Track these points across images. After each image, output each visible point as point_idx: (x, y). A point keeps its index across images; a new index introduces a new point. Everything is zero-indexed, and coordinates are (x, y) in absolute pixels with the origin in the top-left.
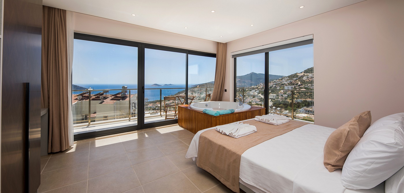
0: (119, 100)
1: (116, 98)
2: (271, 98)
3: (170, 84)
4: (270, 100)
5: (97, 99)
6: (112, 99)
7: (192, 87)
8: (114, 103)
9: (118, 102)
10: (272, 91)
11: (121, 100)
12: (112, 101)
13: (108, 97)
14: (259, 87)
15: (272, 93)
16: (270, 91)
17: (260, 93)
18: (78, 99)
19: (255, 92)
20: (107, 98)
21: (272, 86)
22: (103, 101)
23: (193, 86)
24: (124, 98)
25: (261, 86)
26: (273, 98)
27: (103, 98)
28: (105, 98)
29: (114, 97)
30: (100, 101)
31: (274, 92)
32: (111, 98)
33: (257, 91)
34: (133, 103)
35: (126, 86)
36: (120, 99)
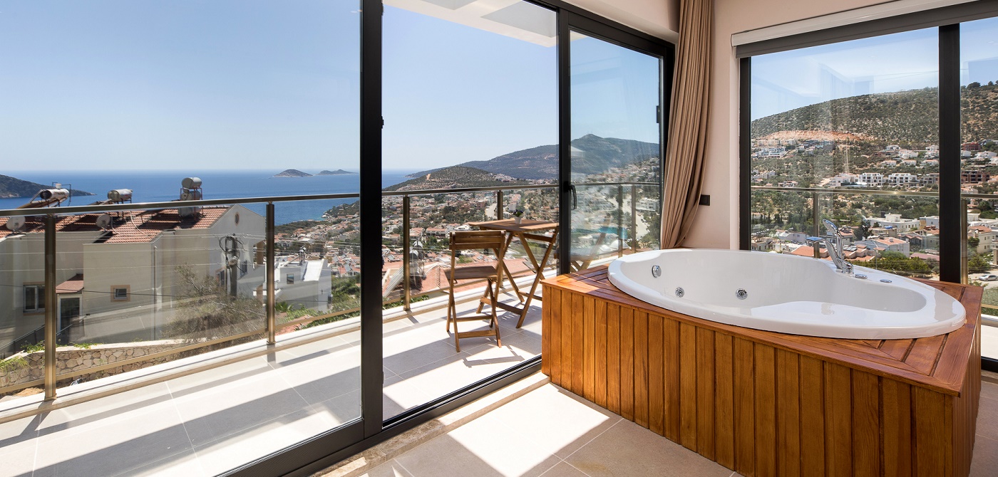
0: (172, 227)
1: (160, 219)
2: (645, 209)
3: (340, 171)
4: (642, 217)
5: (87, 223)
6: (144, 226)
7: (410, 178)
8: (153, 240)
9: (168, 234)
10: (646, 190)
11: (178, 228)
12: (145, 232)
13: (129, 219)
14: (610, 179)
15: (645, 196)
16: (641, 191)
17: (612, 197)
18: (8, 227)
19: (599, 194)
20: (123, 222)
21: (647, 174)
22: (111, 235)
23: (413, 175)
24: (190, 219)
25: (614, 175)
26: (649, 210)
27: (108, 222)
28: (117, 222)
29: (153, 218)
30: (96, 235)
31: (652, 194)
32: (139, 221)
33: (603, 191)
34: (228, 238)
35: (196, 179)
36: (174, 226)
